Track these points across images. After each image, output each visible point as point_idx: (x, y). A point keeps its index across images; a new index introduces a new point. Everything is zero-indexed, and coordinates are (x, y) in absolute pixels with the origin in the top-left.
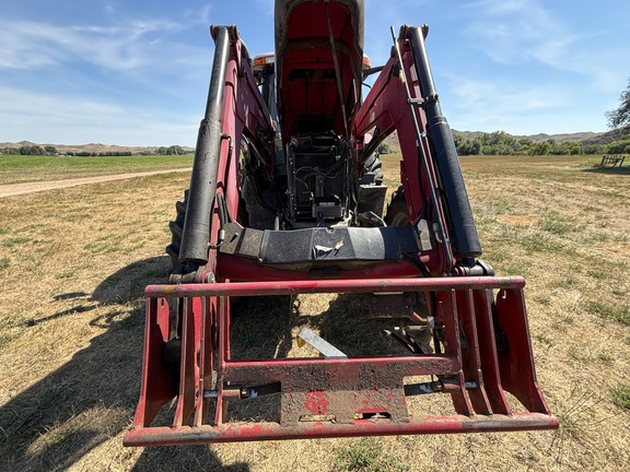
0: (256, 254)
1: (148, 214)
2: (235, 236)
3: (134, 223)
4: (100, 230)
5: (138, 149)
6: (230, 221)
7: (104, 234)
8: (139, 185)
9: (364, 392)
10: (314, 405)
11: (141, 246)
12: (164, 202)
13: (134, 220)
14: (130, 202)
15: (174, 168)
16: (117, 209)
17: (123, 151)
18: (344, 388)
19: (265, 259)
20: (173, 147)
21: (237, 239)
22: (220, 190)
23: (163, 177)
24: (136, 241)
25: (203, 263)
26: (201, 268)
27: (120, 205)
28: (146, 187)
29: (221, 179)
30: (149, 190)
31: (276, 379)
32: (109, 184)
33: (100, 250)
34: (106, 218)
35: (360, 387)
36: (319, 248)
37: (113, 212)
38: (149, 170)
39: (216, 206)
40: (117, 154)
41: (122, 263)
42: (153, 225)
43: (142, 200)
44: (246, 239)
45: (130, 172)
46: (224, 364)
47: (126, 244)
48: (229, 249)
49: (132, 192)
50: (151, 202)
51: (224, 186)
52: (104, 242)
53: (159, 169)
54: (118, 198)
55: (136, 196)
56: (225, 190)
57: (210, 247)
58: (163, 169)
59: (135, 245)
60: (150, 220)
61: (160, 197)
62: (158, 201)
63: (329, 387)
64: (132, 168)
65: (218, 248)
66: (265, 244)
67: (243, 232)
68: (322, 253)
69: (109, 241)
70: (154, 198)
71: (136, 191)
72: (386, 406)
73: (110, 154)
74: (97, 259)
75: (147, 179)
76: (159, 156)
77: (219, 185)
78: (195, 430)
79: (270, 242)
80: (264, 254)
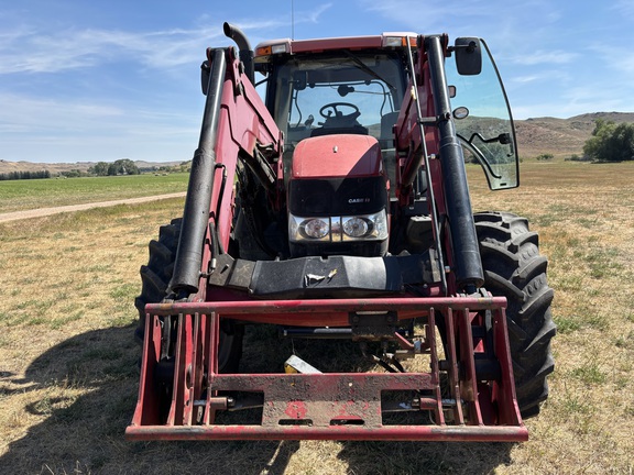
0: (247, 285)
1: (83, 271)
2: (226, 268)
3: (63, 284)
4: (14, 294)
5: (62, 166)
6: (221, 253)
7: (20, 300)
8: (65, 227)
9: (342, 403)
10: (293, 411)
11: (78, 318)
12: (108, 252)
13: (64, 279)
14: (53, 253)
15: (121, 197)
16: (35, 264)
17: (35, 170)
18: (323, 399)
19: (256, 291)
20: (119, 162)
21: (227, 271)
22: (212, 220)
23: (104, 212)
24: (70, 310)
25: (194, 290)
26: (192, 296)
27: (39, 257)
28: (77, 230)
29: (213, 209)
30: (82, 233)
31: (260, 388)
32: (19, 225)
33: (18, 322)
34: (19, 278)
35: (338, 399)
36: (311, 276)
37: (29, 268)
38: (80, 201)
39: (208, 236)
40: (26, 176)
41: (51, 340)
42: (93, 287)
43: (73, 249)
44: (237, 270)
45: (49, 204)
46: (213, 374)
47: (54, 314)
48: (219, 280)
49: (56, 237)
50: (88, 253)
51: (216, 216)
52: (21, 311)
53: (95, 199)
54: (34, 247)
55: (62, 243)
56: (217, 220)
57: (201, 276)
58: (103, 199)
59: (67, 316)
60: (88, 280)
61: (102, 245)
62: (99, 251)
63: (309, 398)
64: (52, 198)
65: (208, 278)
66: (256, 275)
67: (234, 264)
68: (313, 281)
69: (28, 310)
70: (92, 247)
71: (61, 236)
72: (361, 414)
73: (15, 176)
74: (15, 334)
75: (78, 216)
76: (95, 178)
77: (211, 215)
78: (185, 426)
79: (262, 272)
80: (255, 285)
